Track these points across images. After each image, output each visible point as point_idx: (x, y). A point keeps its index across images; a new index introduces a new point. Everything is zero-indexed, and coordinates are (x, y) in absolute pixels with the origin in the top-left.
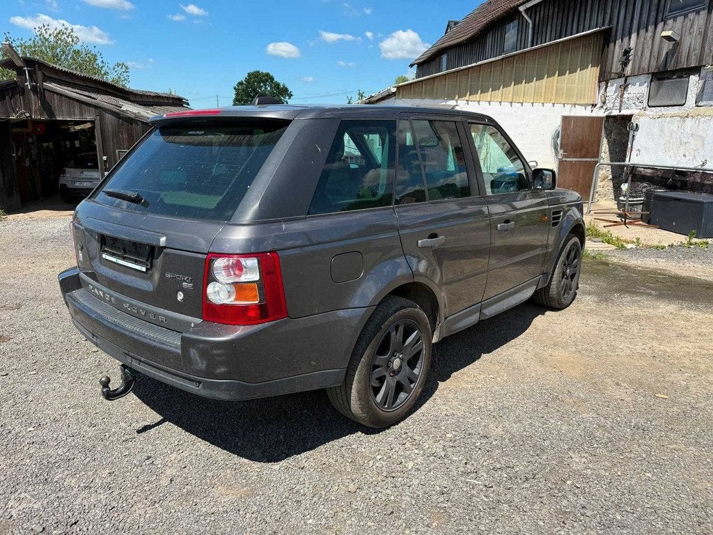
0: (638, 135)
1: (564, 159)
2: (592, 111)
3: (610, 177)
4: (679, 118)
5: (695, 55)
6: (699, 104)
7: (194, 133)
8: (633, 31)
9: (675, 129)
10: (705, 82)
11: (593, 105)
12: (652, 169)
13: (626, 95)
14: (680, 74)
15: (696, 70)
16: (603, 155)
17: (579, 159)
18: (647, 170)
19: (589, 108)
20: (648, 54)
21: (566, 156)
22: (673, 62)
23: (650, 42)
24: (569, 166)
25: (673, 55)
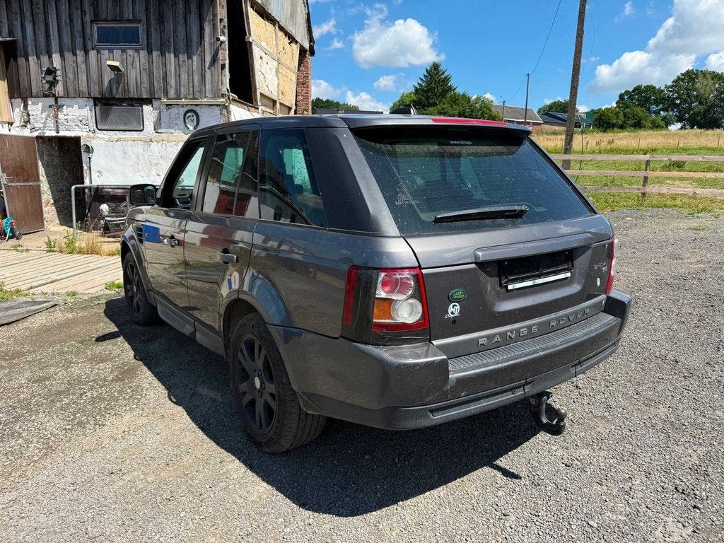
0: (95, 157)
1: (9, 184)
2: (10, 130)
3: (52, 201)
4: (143, 143)
5: (144, 88)
6: (159, 131)
7: (458, 142)
8: (53, 51)
9: (141, 151)
10: (160, 112)
11: (9, 123)
12: (123, 189)
13: (61, 116)
14: (130, 102)
15: (148, 101)
16: (41, 178)
17: (23, 184)
18: (117, 190)
19: (6, 126)
20: (84, 78)
21: (11, 181)
22: (120, 89)
23: (83, 66)
24: (15, 191)
25: (118, 84)
